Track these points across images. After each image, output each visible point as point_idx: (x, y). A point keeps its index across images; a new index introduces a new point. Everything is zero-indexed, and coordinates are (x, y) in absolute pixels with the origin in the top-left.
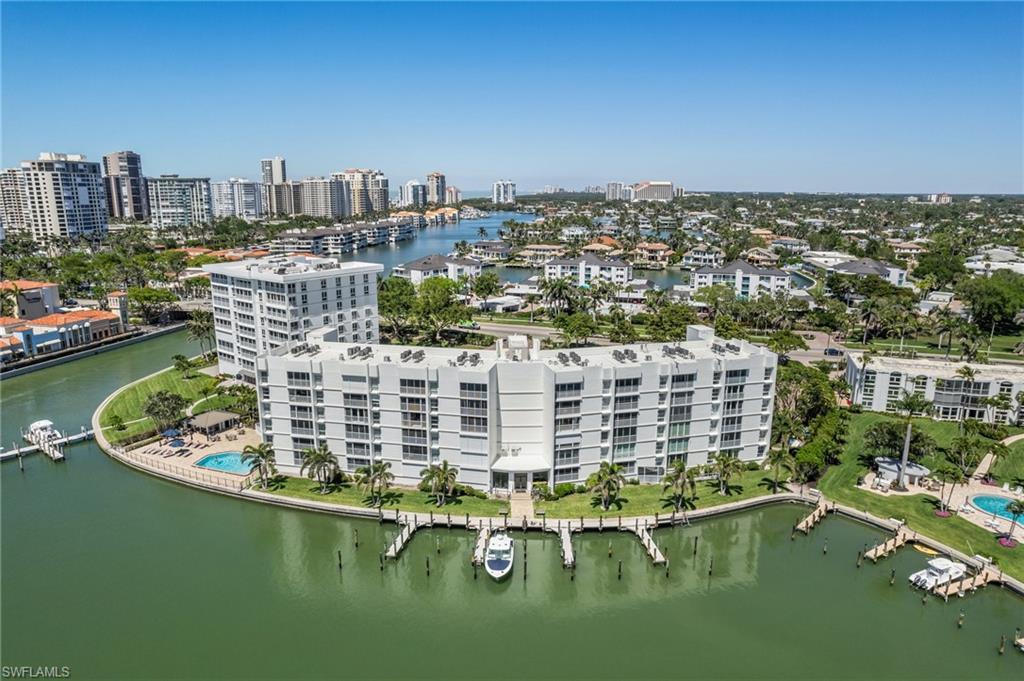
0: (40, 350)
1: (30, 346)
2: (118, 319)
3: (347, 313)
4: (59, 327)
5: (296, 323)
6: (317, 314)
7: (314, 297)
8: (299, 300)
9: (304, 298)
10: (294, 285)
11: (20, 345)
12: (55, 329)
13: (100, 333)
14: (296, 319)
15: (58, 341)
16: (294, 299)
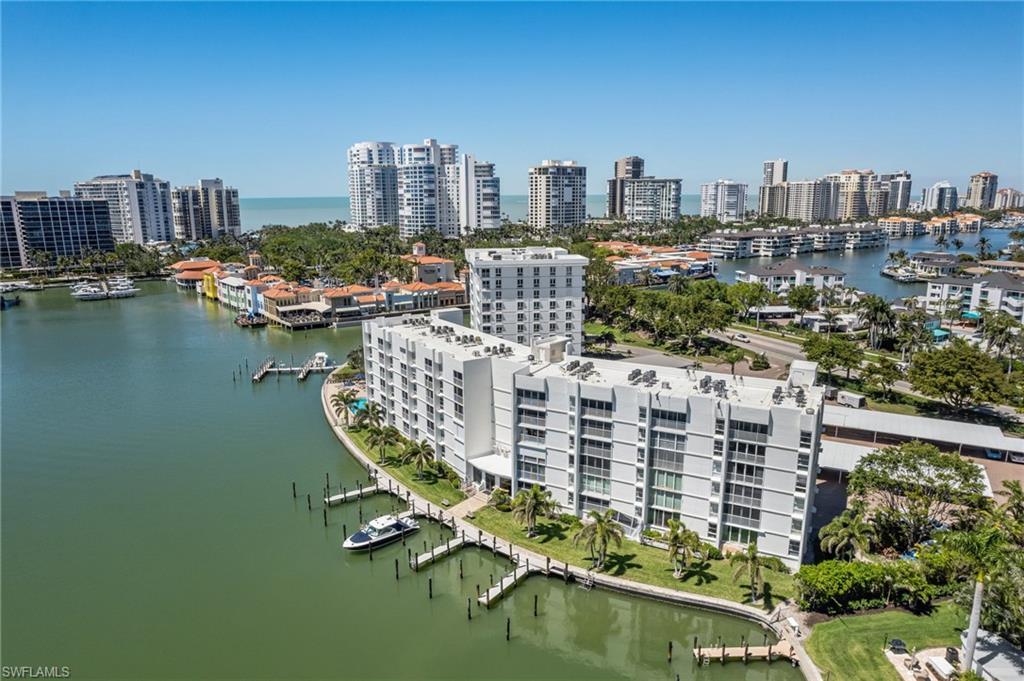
0: (397, 307)
1: (390, 302)
2: (463, 292)
3: (545, 302)
4: (413, 292)
5: (488, 305)
6: (510, 298)
7: (510, 283)
8: (493, 284)
9: (499, 283)
10: (488, 271)
11: (383, 302)
12: (410, 293)
13: (447, 301)
14: (489, 301)
15: (411, 302)
16: (488, 282)
